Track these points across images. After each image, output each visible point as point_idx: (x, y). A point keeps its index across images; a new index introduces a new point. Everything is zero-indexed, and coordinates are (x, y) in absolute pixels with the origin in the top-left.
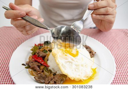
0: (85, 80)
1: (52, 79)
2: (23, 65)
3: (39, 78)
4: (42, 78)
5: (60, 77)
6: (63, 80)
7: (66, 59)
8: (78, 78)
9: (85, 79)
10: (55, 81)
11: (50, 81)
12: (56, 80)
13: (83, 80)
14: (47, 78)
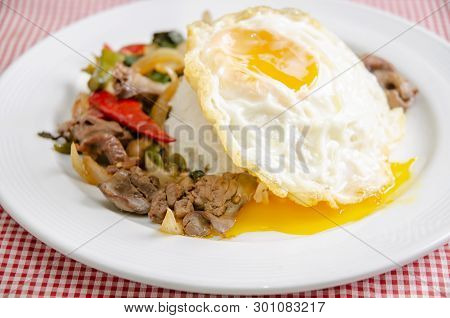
0: (348, 206)
1: (185, 195)
2: (44, 135)
3: (120, 190)
4: (136, 190)
5: (223, 183)
6: (237, 200)
7: (255, 97)
8: (311, 194)
9: (346, 199)
10: (198, 201)
11: (172, 200)
12: (206, 199)
13: (334, 205)
14: (160, 192)
